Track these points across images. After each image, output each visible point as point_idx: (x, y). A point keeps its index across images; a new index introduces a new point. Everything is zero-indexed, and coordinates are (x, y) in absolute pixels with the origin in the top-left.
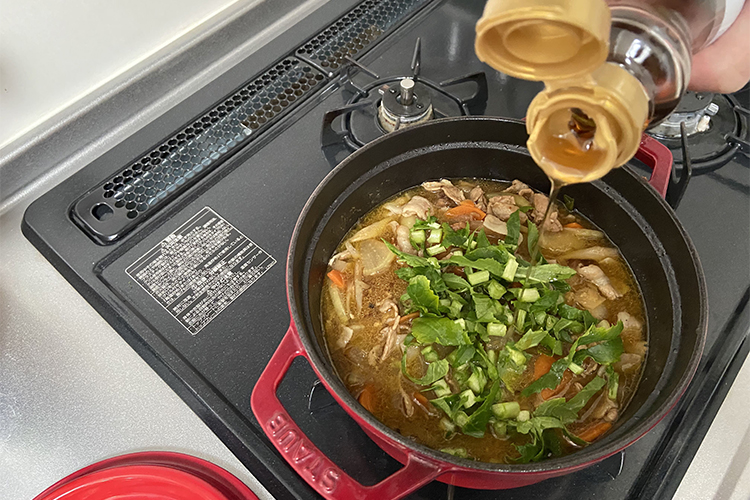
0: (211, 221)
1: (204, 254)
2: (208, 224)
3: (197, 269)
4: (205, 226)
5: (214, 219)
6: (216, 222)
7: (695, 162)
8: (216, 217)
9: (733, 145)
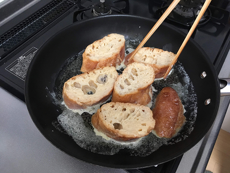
4: (33, 53)
9: (208, 18)
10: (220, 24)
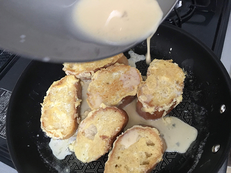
0: (3, 93)
1: (3, 106)
2: (2, 94)
3: (2, 113)
4: (1, 96)
5: (4, 92)
6: (5, 93)
7: (182, 17)
8: (5, 91)
9: (193, 8)
10: (207, 11)
